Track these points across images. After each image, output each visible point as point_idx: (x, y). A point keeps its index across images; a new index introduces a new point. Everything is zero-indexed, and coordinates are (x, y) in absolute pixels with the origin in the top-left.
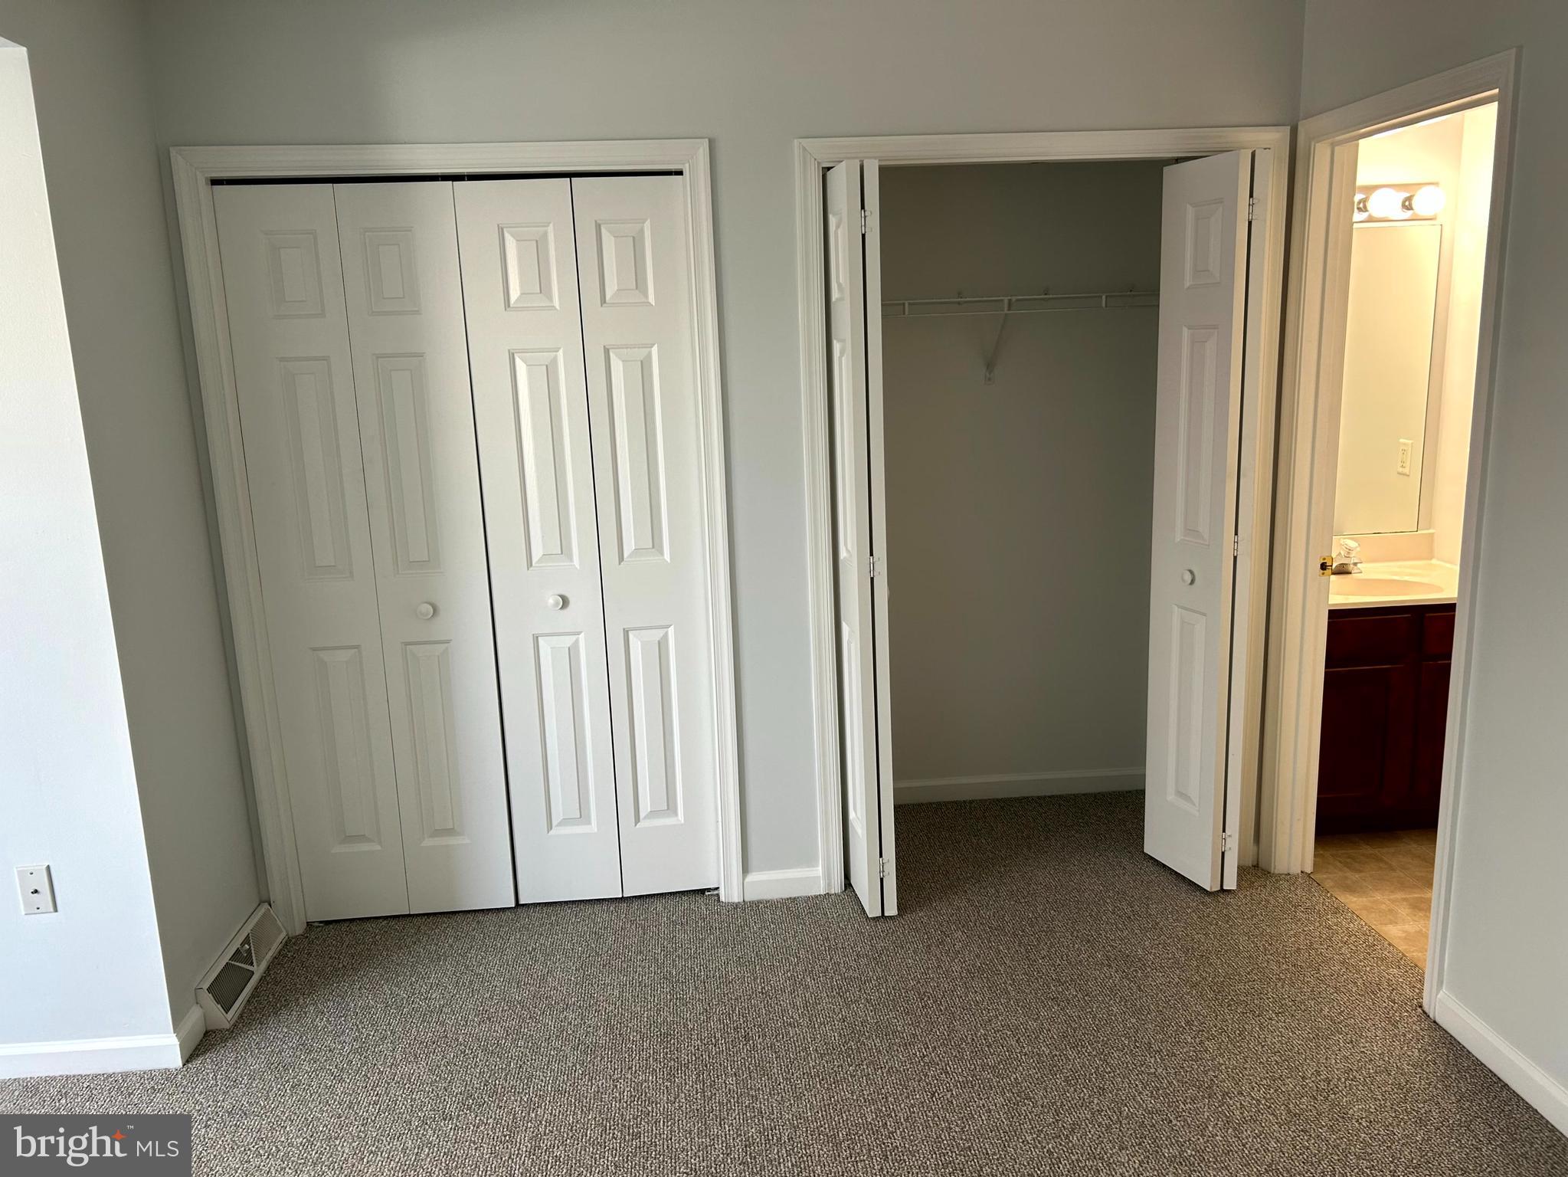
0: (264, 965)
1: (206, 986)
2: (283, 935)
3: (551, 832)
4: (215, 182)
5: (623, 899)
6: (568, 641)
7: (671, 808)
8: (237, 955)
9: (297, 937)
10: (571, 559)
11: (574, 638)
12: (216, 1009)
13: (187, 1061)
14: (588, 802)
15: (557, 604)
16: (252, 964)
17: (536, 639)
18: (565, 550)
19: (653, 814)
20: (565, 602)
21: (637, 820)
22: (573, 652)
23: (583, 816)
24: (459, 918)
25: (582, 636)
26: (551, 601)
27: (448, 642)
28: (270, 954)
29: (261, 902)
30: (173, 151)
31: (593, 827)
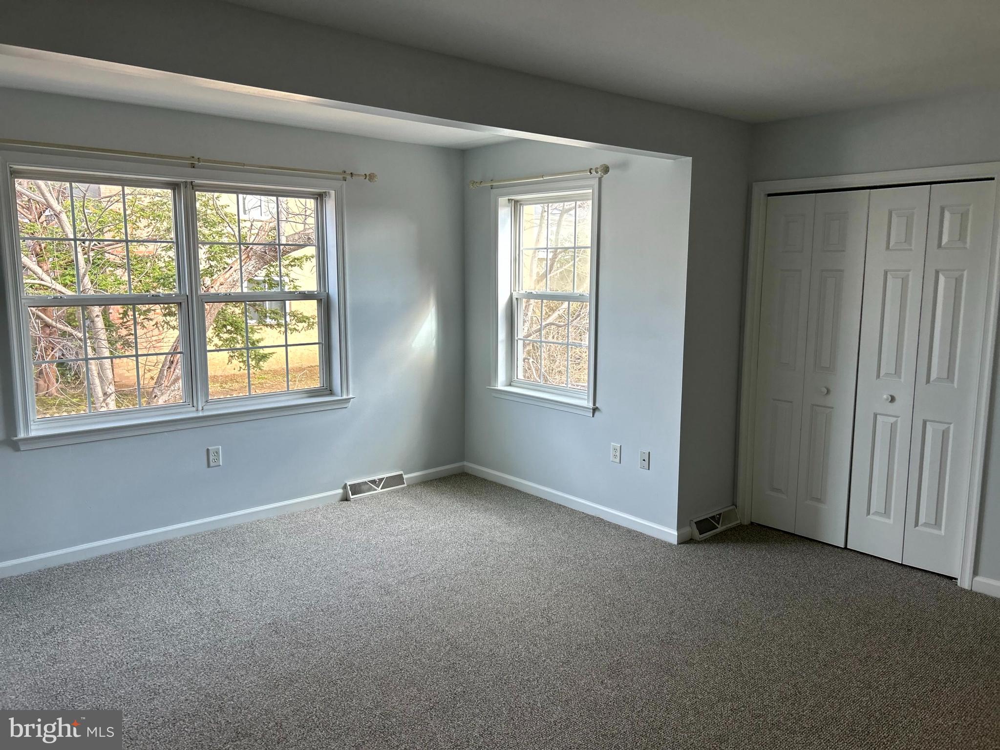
0: (724, 528)
1: (695, 521)
2: (739, 522)
3: (868, 516)
4: (769, 195)
5: (902, 565)
6: (893, 420)
7: (937, 524)
8: (713, 518)
9: (744, 525)
10: (900, 378)
11: (896, 419)
12: (696, 532)
13: (679, 544)
14: (890, 506)
15: (887, 399)
16: (719, 524)
17: (875, 415)
18: (897, 372)
19: (926, 524)
20: (893, 399)
21: (916, 525)
22: (893, 427)
23: (886, 513)
24: (815, 543)
25: (899, 419)
26: (885, 397)
27: (832, 408)
28: (729, 525)
29: (733, 505)
30: (754, 184)
31: (891, 521)
